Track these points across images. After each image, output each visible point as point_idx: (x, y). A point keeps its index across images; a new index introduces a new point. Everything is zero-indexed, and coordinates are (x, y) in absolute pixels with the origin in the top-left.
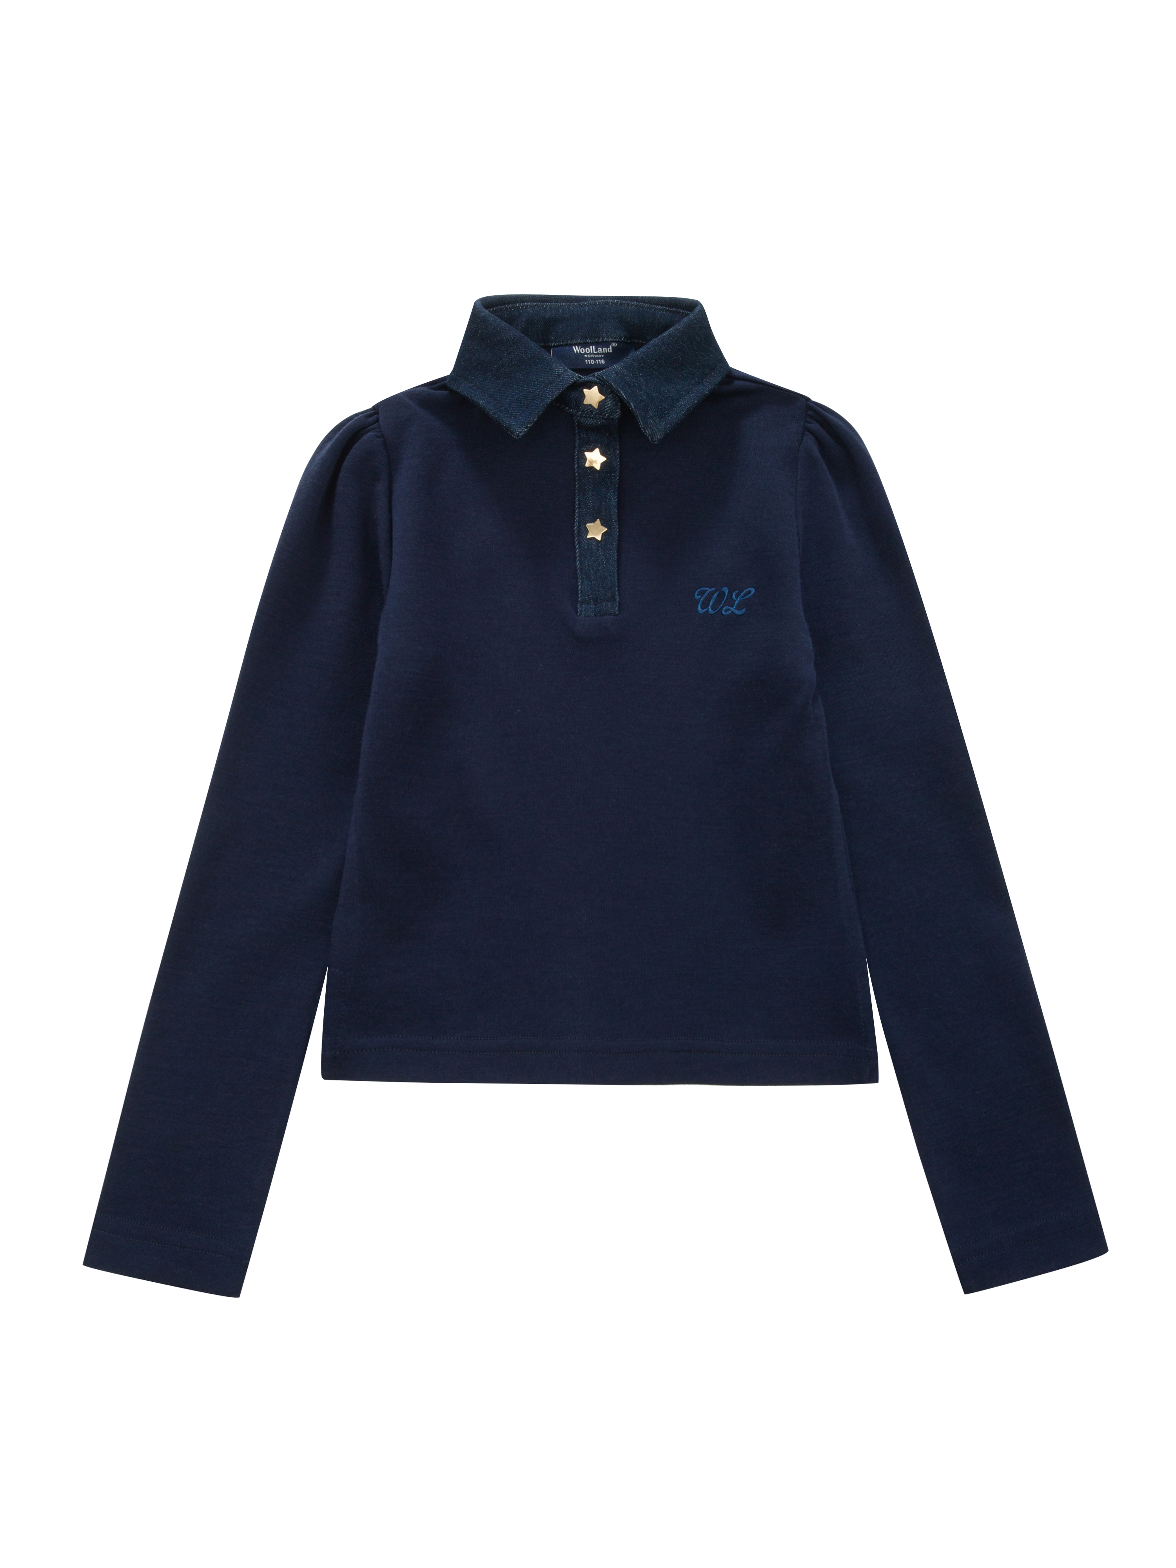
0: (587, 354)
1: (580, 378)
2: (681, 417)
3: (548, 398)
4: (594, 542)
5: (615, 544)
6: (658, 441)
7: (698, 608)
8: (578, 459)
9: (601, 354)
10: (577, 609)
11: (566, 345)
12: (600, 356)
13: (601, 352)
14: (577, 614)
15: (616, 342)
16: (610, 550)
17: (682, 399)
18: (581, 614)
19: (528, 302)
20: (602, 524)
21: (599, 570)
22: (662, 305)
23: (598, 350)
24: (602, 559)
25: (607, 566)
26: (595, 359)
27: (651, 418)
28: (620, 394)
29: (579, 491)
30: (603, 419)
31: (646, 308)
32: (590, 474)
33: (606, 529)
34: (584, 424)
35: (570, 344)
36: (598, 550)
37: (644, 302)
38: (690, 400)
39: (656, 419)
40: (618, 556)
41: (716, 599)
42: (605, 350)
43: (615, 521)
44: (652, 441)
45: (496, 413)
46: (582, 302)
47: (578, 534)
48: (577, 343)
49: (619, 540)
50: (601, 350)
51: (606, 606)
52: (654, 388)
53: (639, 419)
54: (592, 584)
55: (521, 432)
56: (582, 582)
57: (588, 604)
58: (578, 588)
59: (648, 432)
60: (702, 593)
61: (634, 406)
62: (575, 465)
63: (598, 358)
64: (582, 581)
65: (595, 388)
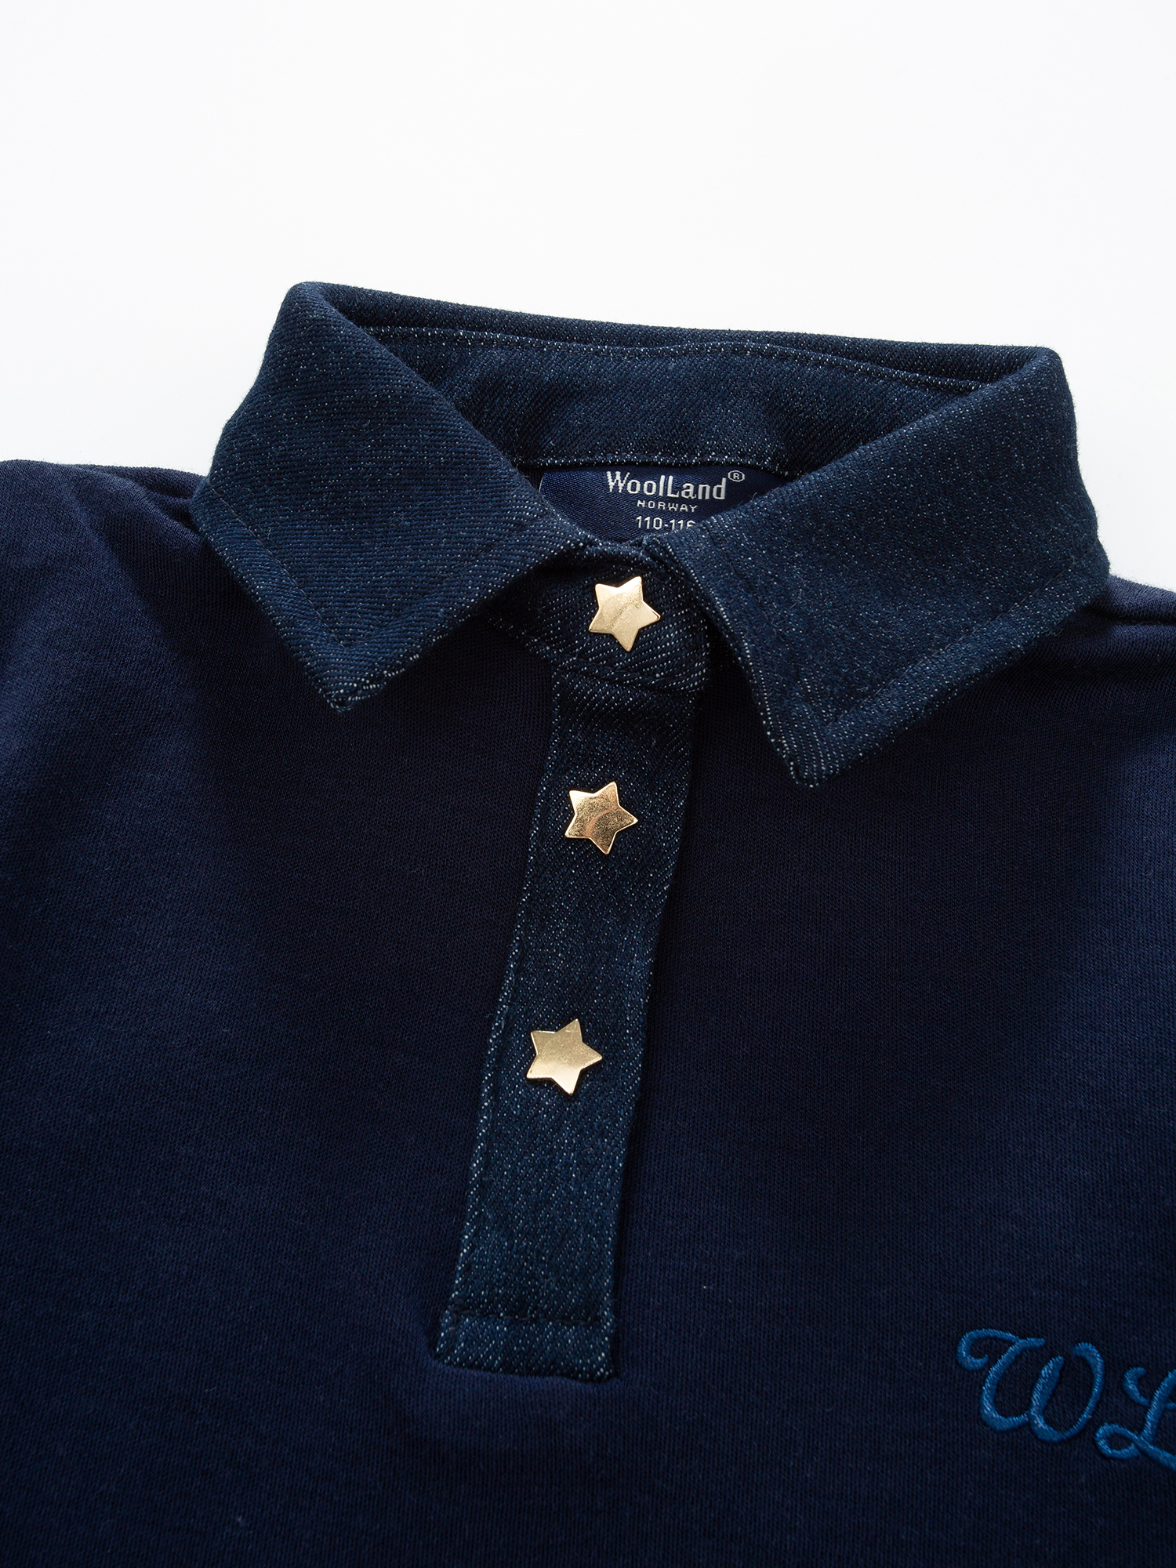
0: (647, 499)
1: (591, 543)
2: (916, 714)
3: (469, 592)
4: (549, 1096)
5: (624, 1116)
6: (820, 780)
7: (981, 1406)
8: (546, 810)
9: (688, 502)
10: (436, 1327)
11: (588, 466)
12: (684, 508)
13: (691, 495)
14: (433, 1345)
15: (742, 467)
16: (602, 1134)
17: (930, 653)
18: (450, 1350)
19: (495, 330)
20: (587, 1039)
21: (548, 1202)
22: (912, 369)
23: (681, 489)
24: (567, 1165)
25: (581, 1189)
26: (666, 515)
27: (807, 698)
28: (713, 606)
29: (528, 913)
30: (646, 687)
31: (860, 375)
32: (575, 863)
33: (599, 1058)
34: (581, 698)
35: (599, 464)
36: (558, 1128)
37: (856, 358)
38: (957, 661)
39: (825, 706)
40: (629, 1160)
41: (1059, 1383)
42: (705, 491)
43: (633, 1034)
44: (800, 778)
45: (292, 624)
46: (662, 345)
47: (497, 1062)
48: (620, 463)
49: (641, 1105)
50: (691, 490)
51: (554, 1340)
52: (834, 606)
53: (761, 699)
54: (510, 1248)
55: (354, 692)
56: (476, 1234)
57: (484, 1315)
58: (459, 1251)
59: (787, 745)
60: (991, 1349)
61: (754, 651)
62: (531, 827)
63: (678, 515)
64: (480, 1229)
65: (634, 586)
